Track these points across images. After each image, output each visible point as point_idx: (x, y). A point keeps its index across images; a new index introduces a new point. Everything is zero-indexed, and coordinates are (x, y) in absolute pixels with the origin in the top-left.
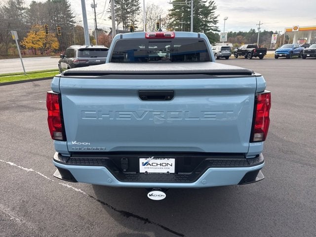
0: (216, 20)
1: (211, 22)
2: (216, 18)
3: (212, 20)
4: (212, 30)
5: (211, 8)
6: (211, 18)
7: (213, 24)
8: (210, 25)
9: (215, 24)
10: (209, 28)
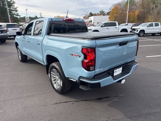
0: (16, 9)
1: (13, 10)
2: (16, 8)
3: (14, 9)
4: (15, 15)
5: (12, 3)
6: (13, 8)
7: (15, 12)
8: (13, 12)
9: (17, 12)
10: (13, 14)
